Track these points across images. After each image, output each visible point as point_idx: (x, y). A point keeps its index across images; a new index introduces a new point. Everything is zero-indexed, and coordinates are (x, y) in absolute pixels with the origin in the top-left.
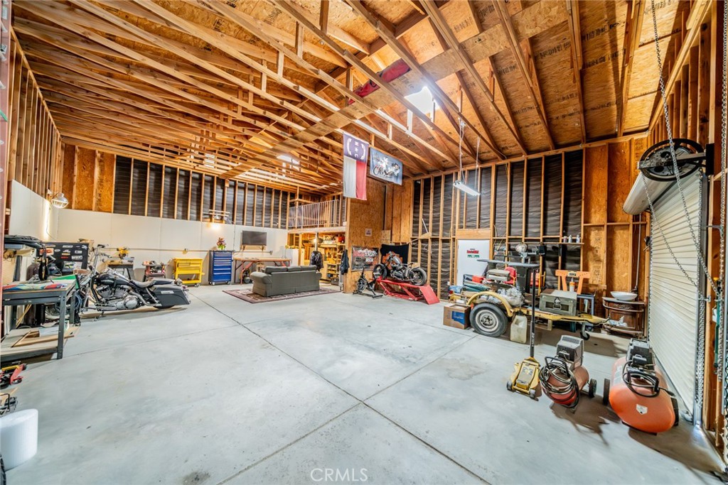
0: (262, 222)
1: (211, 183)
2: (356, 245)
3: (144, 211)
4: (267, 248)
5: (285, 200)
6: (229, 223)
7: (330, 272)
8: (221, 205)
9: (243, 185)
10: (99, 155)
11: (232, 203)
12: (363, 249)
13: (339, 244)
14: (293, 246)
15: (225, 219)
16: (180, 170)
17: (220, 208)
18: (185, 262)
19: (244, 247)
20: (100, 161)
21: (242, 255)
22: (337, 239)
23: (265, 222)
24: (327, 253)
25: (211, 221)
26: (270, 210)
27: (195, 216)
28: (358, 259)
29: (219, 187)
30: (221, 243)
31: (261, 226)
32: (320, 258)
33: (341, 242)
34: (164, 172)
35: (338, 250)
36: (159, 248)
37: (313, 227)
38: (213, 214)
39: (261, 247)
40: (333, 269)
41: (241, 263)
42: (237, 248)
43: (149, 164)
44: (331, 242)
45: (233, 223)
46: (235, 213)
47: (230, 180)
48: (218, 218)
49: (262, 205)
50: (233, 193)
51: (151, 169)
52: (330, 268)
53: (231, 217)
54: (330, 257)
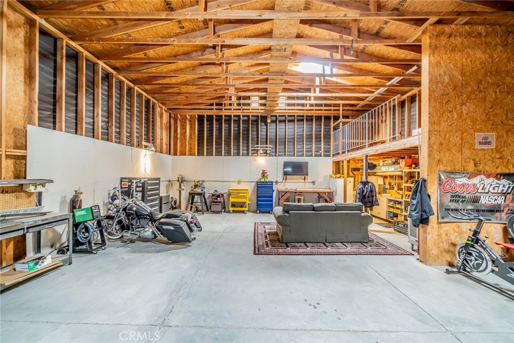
0: (303, 151)
1: (256, 122)
2: (449, 169)
3: (213, 153)
4: (310, 178)
5: (327, 125)
6: (273, 156)
7: (392, 210)
8: (265, 140)
9: (283, 118)
10: (188, 117)
11: (275, 137)
12: (472, 176)
13: (407, 170)
14: (338, 175)
15: (268, 152)
16: (234, 116)
17: (265, 143)
18: (235, 191)
19: (286, 178)
20: (190, 121)
21: (284, 185)
22: (402, 163)
23: (306, 152)
24: (387, 183)
25: (258, 156)
26: (312, 138)
27: (246, 152)
28: (456, 198)
29: (263, 124)
30: (264, 174)
31: (302, 155)
32: (371, 191)
33: (410, 166)
34: (223, 120)
35: (405, 179)
36: (222, 180)
37: (358, 149)
38: (259, 149)
39: (303, 177)
40: (398, 206)
41: (283, 194)
42: (280, 179)
43: (214, 116)
44: (392, 168)
45: (276, 156)
46: (277, 145)
47: (271, 116)
48: (262, 152)
49: (303, 135)
50: (275, 127)
51: (216, 120)
52: (391, 204)
53: (274, 150)
54: (392, 188)
